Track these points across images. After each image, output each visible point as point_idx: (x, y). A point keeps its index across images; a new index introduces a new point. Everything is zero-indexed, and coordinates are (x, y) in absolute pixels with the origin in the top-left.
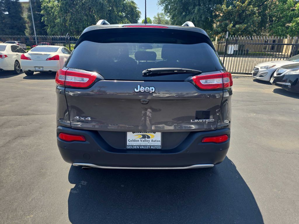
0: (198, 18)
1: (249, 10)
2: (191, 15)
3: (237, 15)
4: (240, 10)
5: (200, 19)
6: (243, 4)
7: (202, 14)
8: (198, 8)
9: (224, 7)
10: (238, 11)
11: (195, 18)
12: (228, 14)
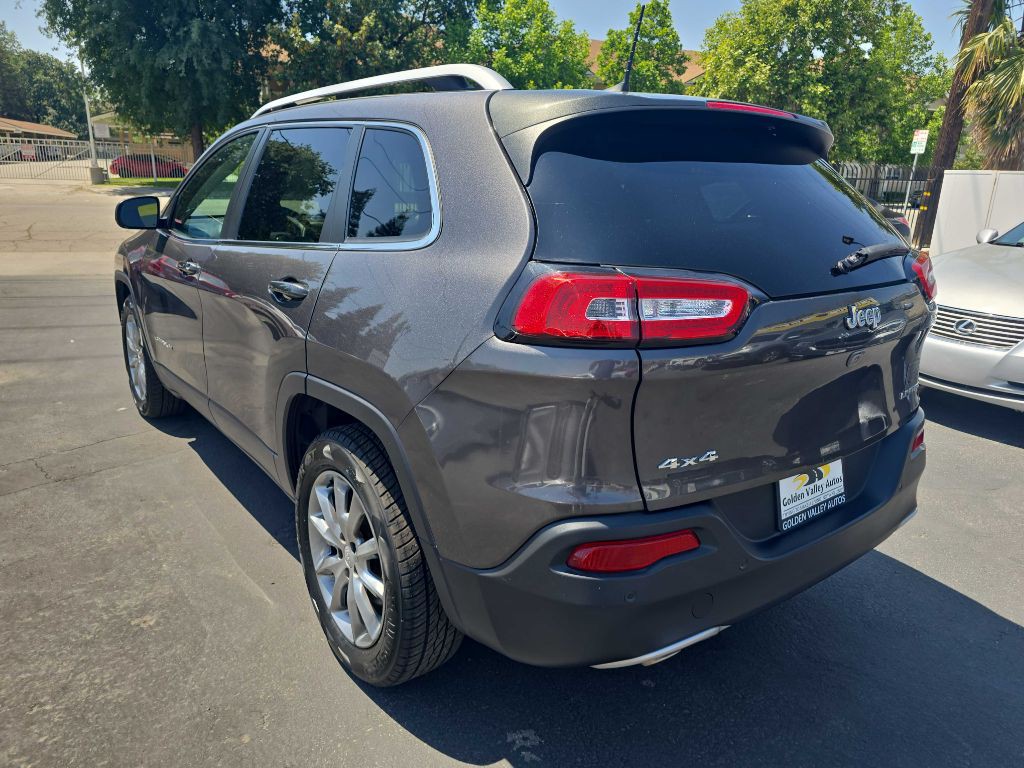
0: (206, 62)
1: (374, 56)
2: (175, 48)
3: (339, 66)
4: (347, 52)
5: (215, 66)
6: (353, 33)
7: (218, 50)
8: (201, 26)
9: (296, 35)
10: (342, 53)
11: (195, 60)
12: (312, 60)
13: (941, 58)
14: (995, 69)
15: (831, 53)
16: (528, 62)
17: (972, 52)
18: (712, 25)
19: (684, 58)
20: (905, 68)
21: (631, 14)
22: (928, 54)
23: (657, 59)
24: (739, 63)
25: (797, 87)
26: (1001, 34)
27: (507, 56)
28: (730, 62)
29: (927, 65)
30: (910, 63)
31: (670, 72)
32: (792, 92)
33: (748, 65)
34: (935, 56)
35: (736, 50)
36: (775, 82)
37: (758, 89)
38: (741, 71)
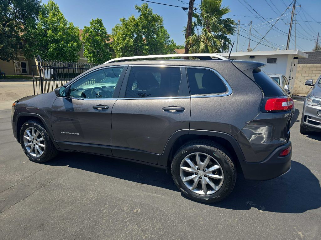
13: (172, 40)
14: (194, 45)
15: (147, 38)
16: (60, 35)
17: (189, 40)
18: (114, 27)
19: (108, 37)
20: (165, 42)
21: (91, 22)
22: (169, 39)
23: (101, 36)
24: (124, 39)
25: (141, 46)
26: (195, 37)
27: (52, 32)
28: (122, 38)
29: (170, 42)
30: (165, 41)
31: (105, 40)
32: (139, 48)
33: (127, 39)
34: (171, 40)
35: (123, 35)
36: (135, 45)
37: (131, 46)
38: (126, 41)
